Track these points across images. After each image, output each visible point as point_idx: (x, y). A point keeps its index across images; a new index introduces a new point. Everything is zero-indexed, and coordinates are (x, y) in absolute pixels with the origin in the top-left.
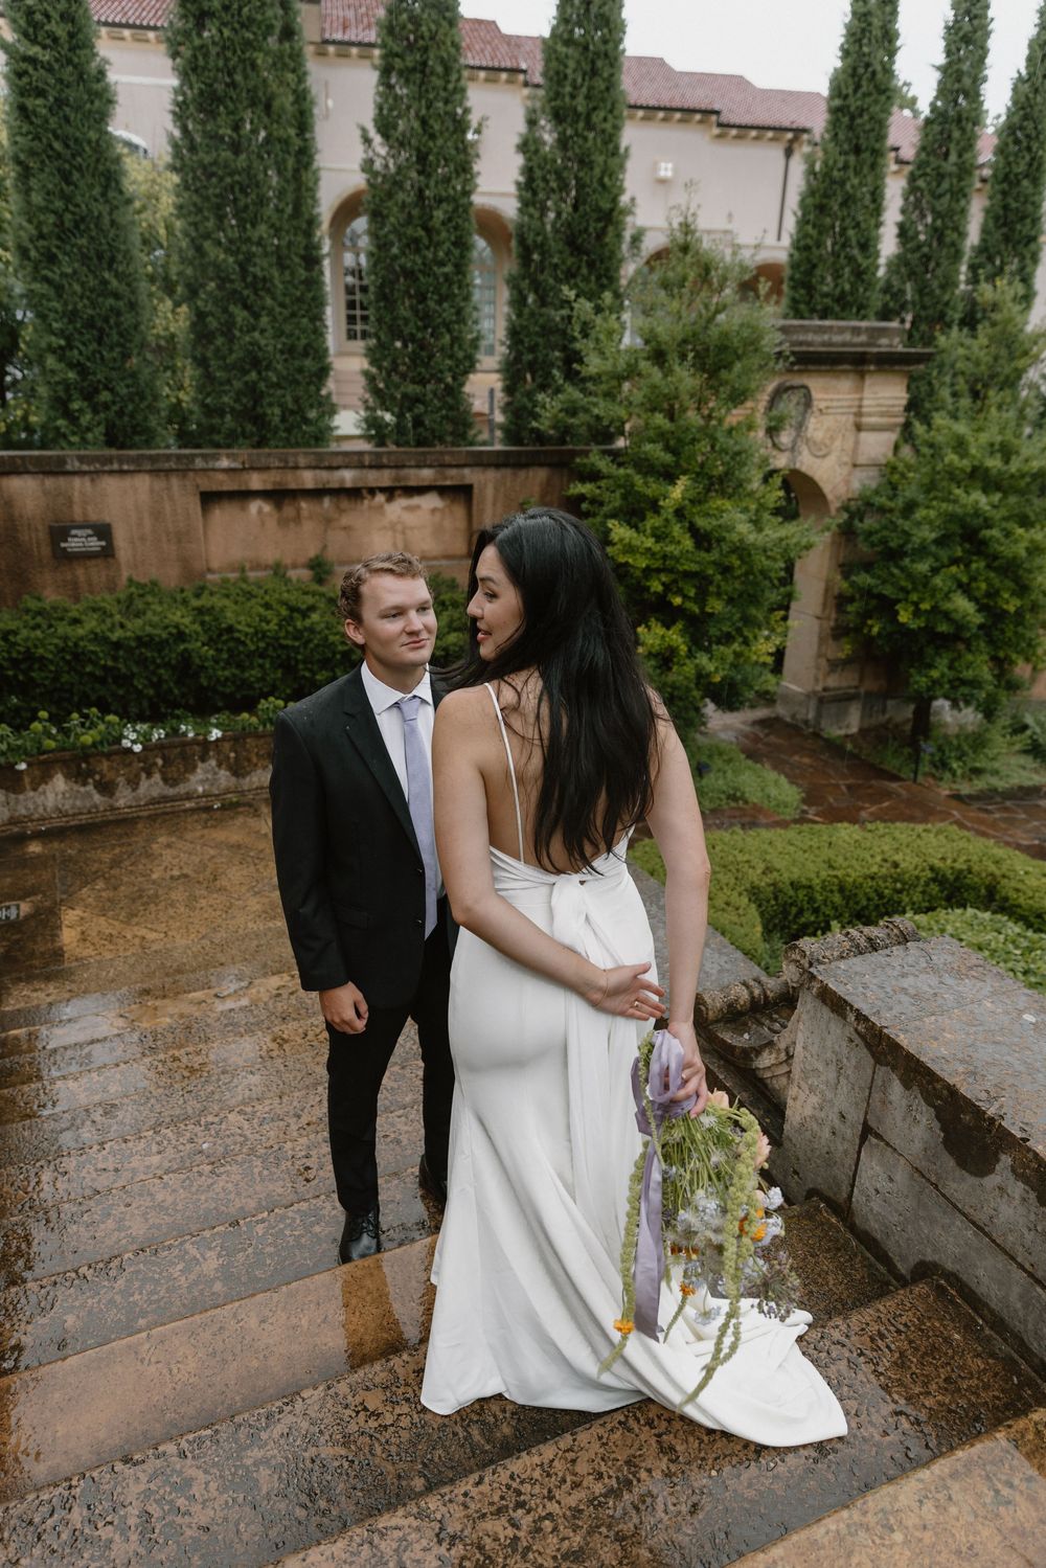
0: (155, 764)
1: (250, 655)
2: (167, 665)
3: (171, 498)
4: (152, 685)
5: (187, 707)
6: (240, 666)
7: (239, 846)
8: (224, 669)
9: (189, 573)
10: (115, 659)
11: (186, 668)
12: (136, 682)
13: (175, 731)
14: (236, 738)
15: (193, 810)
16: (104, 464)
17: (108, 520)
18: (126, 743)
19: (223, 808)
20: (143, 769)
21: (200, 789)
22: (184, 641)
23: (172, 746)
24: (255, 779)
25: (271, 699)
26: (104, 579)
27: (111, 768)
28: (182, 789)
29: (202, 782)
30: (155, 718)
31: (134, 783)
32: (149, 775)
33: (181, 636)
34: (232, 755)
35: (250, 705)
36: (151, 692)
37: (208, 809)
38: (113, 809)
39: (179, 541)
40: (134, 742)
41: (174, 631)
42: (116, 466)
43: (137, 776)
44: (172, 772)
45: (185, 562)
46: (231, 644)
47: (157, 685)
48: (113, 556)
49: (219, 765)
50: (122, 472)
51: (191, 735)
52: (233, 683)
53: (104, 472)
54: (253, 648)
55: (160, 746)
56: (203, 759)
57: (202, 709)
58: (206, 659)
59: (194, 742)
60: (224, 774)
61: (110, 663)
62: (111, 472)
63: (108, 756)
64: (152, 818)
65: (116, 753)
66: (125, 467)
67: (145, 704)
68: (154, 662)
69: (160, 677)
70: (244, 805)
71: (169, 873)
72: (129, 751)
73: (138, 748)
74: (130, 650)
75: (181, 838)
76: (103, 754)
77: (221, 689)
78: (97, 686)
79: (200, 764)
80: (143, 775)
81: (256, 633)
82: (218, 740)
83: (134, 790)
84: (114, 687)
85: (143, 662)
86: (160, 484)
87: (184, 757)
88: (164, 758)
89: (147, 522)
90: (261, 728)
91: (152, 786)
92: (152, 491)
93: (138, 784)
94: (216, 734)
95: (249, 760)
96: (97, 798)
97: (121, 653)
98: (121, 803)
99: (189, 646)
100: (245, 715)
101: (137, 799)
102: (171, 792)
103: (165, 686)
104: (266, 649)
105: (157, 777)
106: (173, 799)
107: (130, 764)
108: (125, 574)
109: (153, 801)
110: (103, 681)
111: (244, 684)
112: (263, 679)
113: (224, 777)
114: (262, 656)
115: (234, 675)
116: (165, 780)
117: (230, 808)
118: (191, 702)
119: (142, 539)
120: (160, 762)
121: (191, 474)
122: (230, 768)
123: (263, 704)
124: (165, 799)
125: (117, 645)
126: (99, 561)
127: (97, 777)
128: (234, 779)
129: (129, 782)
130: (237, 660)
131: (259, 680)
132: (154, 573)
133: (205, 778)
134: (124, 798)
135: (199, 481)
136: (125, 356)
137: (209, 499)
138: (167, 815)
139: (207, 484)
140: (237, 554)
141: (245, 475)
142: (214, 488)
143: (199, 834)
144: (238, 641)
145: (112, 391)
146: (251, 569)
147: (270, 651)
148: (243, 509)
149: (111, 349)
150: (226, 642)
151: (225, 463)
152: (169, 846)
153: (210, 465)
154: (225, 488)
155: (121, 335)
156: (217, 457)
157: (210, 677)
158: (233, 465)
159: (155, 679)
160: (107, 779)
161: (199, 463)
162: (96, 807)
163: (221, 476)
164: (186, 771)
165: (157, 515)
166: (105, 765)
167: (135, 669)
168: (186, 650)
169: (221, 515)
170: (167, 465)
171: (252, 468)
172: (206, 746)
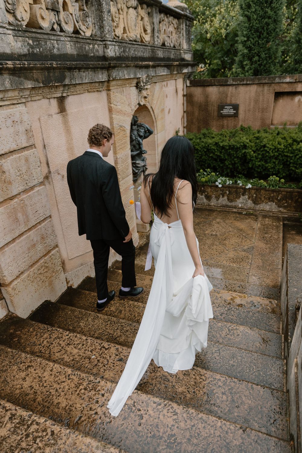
0: (226, 193)
1: (271, 157)
2: (238, 157)
3: (263, 95)
4: (232, 164)
5: (244, 175)
6: (266, 162)
7: (241, 230)
8: (259, 162)
9: (263, 124)
10: (221, 153)
11: (244, 160)
12: (226, 162)
13: (236, 182)
14: (258, 189)
15: (235, 212)
16: (241, 82)
17: (238, 103)
18: (217, 183)
19: (246, 214)
20: (221, 194)
21: (240, 206)
22: (246, 149)
23: (233, 187)
24: (262, 206)
25: (274, 176)
26: (232, 125)
27: (211, 191)
28: (233, 204)
29: (241, 203)
30: (231, 176)
31: (217, 198)
32: (223, 196)
33: (245, 147)
34: (255, 195)
35: (265, 178)
36: (231, 166)
37: (240, 213)
38: (209, 205)
39: (263, 112)
40: (220, 183)
41: (242, 144)
42: (245, 82)
43: (219, 196)
44: (231, 197)
45: (263, 120)
46: (264, 152)
47: (234, 164)
48: (237, 116)
49: (249, 198)
50: (247, 84)
51: (241, 185)
52: (262, 168)
53: (241, 84)
54: (272, 155)
55: (229, 187)
56: (243, 195)
57: (249, 176)
58: (253, 157)
59: (241, 188)
60: (250, 202)
61: (218, 154)
62: (243, 84)
63: (211, 187)
64: (220, 212)
65: (214, 186)
66: (248, 83)
67: (229, 171)
68: (233, 156)
69: (235, 161)
70: (254, 215)
71: (212, 233)
72: (217, 186)
73: (220, 186)
74: (226, 150)
75: (224, 221)
76: (209, 186)
77: (256, 169)
78: (214, 162)
79: (242, 196)
80: (221, 196)
81: (275, 148)
82: (249, 188)
83: (217, 200)
84: (219, 163)
85: (229, 155)
86: (260, 89)
87: (236, 192)
88: (229, 191)
89: (252, 104)
90: (268, 187)
91: (223, 201)
92: (256, 92)
93: (219, 199)
94: (249, 186)
95: (261, 199)
96: (205, 200)
97: (223, 151)
98: (212, 204)
99: (247, 151)
100: (262, 181)
101: (218, 204)
102: (230, 204)
103: (236, 165)
104: (278, 156)
105: (226, 198)
106: (230, 207)
107: (217, 191)
108: (240, 124)
109: (223, 206)
110: (216, 160)
111: (266, 169)
112: (274, 168)
113: (250, 203)
114: (276, 159)
115: (263, 165)
116: (228, 199)
117: (249, 215)
118: (245, 173)
119: (249, 110)
120: (228, 192)
121: (273, 85)
122: (253, 200)
123: (271, 178)
124: (227, 206)
125: (223, 147)
126: (232, 118)
127: (206, 193)
128: (253, 205)
129: (216, 197)
130: (265, 159)
131: (272, 168)
132: (250, 124)
133: (243, 202)
134: (213, 202)
135: (276, 87)
136: (268, 42)
137: (278, 95)
138: (225, 212)
139: (279, 89)
140: (285, 118)
141: (296, 85)
142: (281, 90)
143: (231, 221)
144: (266, 151)
145: (259, 56)
146: (290, 125)
147: (280, 157)
148: (292, 100)
149: (263, 40)
150: (262, 151)
151: (288, 80)
152: (218, 223)
153: (281, 81)
154: (286, 91)
155: (268, 33)
156: (285, 78)
157: (253, 164)
158: (291, 81)
159: (233, 162)
160: (209, 195)
161: (277, 80)
162: (204, 203)
163: (285, 86)
164: (236, 198)
165: (256, 101)
166: (209, 190)
167: (226, 157)
168: (245, 152)
169: (282, 102)
170: (264, 81)
171: (299, 82)
172: (245, 191)
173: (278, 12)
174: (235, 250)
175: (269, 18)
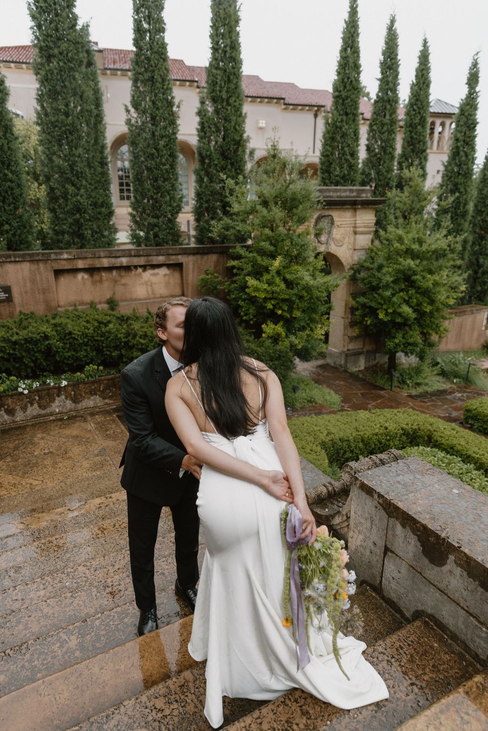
0: (35, 399)
1: (80, 345)
2: (40, 351)
3: (40, 273)
4: (33, 361)
5: (50, 371)
6: (76, 351)
7: (77, 437)
8: (67, 352)
9: (49, 307)
10: (14, 349)
11: (49, 352)
12: (24, 360)
13: (44, 383)
14: (75, 385)
15: (54, 421)
16: (6, 258)
17: (9, 284)
18: (20, 390)
19: (69, 419)
20: (29, 402)
21: (57, 410)
22: (48, 340)
23: (43, 390)
24: (84, 404)
25: (91, 365)
26: (7, 312)
27: (13, 402)
28: (48, 411)
29: (58, 407)
30: (34, 377)
31: (24, 409)
32: (32, 405)
33: (46, 337)
34: (73, 393)
35: (81, 369)
36: (32, 365)
37: (61, 420)
38: (14, 422)
39: (44, 293)
40: (24, 389)
41: (43, 335)
42: (13, 259)
43: (26, 406)
44: (43, 402)
45: (47, 303)
46: (71, 340)
47: (35, 361)
48: (12, 301)
49: (66, 398)
50: (15, 262)
51: (52, 384)
52: (72, 358)
53: (7, 262)
54: (81, 341)
55: (37, 391)
56: (58, 396)
57: (58, 371)
58: (59, 348)
59: (54, 387)
60: (69, 402)
61: (11, 352)
62: (10, 262)
63: (11, 396)
64: (34, 425)
65: (15, 395)
66: (17, 259)
67: (29, 370)
68: (33, 350)
69: (36, 358)
70: (79, 417)
71: (43, 451)
72: (22, 393)
73: (26, 392)
74: (21, 345)
75: (49, 434)
76: (9, 396)
77: (66, 361)
78: (6, 363)
79: (57, 398)
80: (29, 405)
81: (83, 334)
82: (65, 386)
83: (24, 412)
84: (14, 363)
85: (28, 350)
86: (34, 267)
87: (48, 394)
88: (39, 396)
89: (28, 285)
90: (86, 380)
91: (33, 410)
92: (30, 270)
93: (26, 409)
94: (64, 383)
95: (81, 395)
96: (6, 417)
97: (17, 346)
98: (18, 419)
99: (51, 342)
100: (79, 374)
101: (26, 416)
102: (43, 412)
103: (39, 362)
104: (88, 342)
105: (36, 405)
106: (44, 416)
107: (22, 400)
108: (18, 310)
109: (34, 417)
110: (8, 360)
111: (78, 359)
112: (87, 356)
113: (69, 404)
114: (86, 345)
115: (73, 355)
116: (40, 407)
117: (72, 419)
118: (52, 368)
119: (26, 292)
120: (37, 398)
121: (49, 262)
122: (72, 399)
123: (87, 368)
124: (39, 416)
125: (15, 343)
126: (5, 304)
127: (6, 407)
128: (73, 405)
129: (22, 408)
130: (74, 347)
131: (84, 357)
132: (32, 308)
133: (60, 405)
134: (19, 416)
135: (53, 265)
136: (16, 208)
137: (58, 273)
138: (41, 424)
139: (57, 266)
140: (72, 298)
141: (75, 262)
142: (61, 268)
143: (57, 432)
144: (74, 338)
145: (10, 224)
146: (79, 305)
147: (90, 343)
148: (75, 277)
149: (9, 205)
150: (68, 339)
151: (65, 256)
152: (43, 438)
153: (58, 257)
154: (66, 268)
155: (14, 199)
156: (61, 254)
157: (61, 356)
158: (69, 257)
159: (34, 359)
160: (11, 408)
161: (53, 256)
162: (6, 421)
163: (63, 262)
164: (50, 402)
165: (33, 281)
166: (10, 401)
167: (24, 354)
168: (49, 344)
169: (64, 280)
170: (37, 258)
171: (78, 258)
172: (59, 389)
173: (20, 176)
174: (87, 459)
175: (11, 181)
